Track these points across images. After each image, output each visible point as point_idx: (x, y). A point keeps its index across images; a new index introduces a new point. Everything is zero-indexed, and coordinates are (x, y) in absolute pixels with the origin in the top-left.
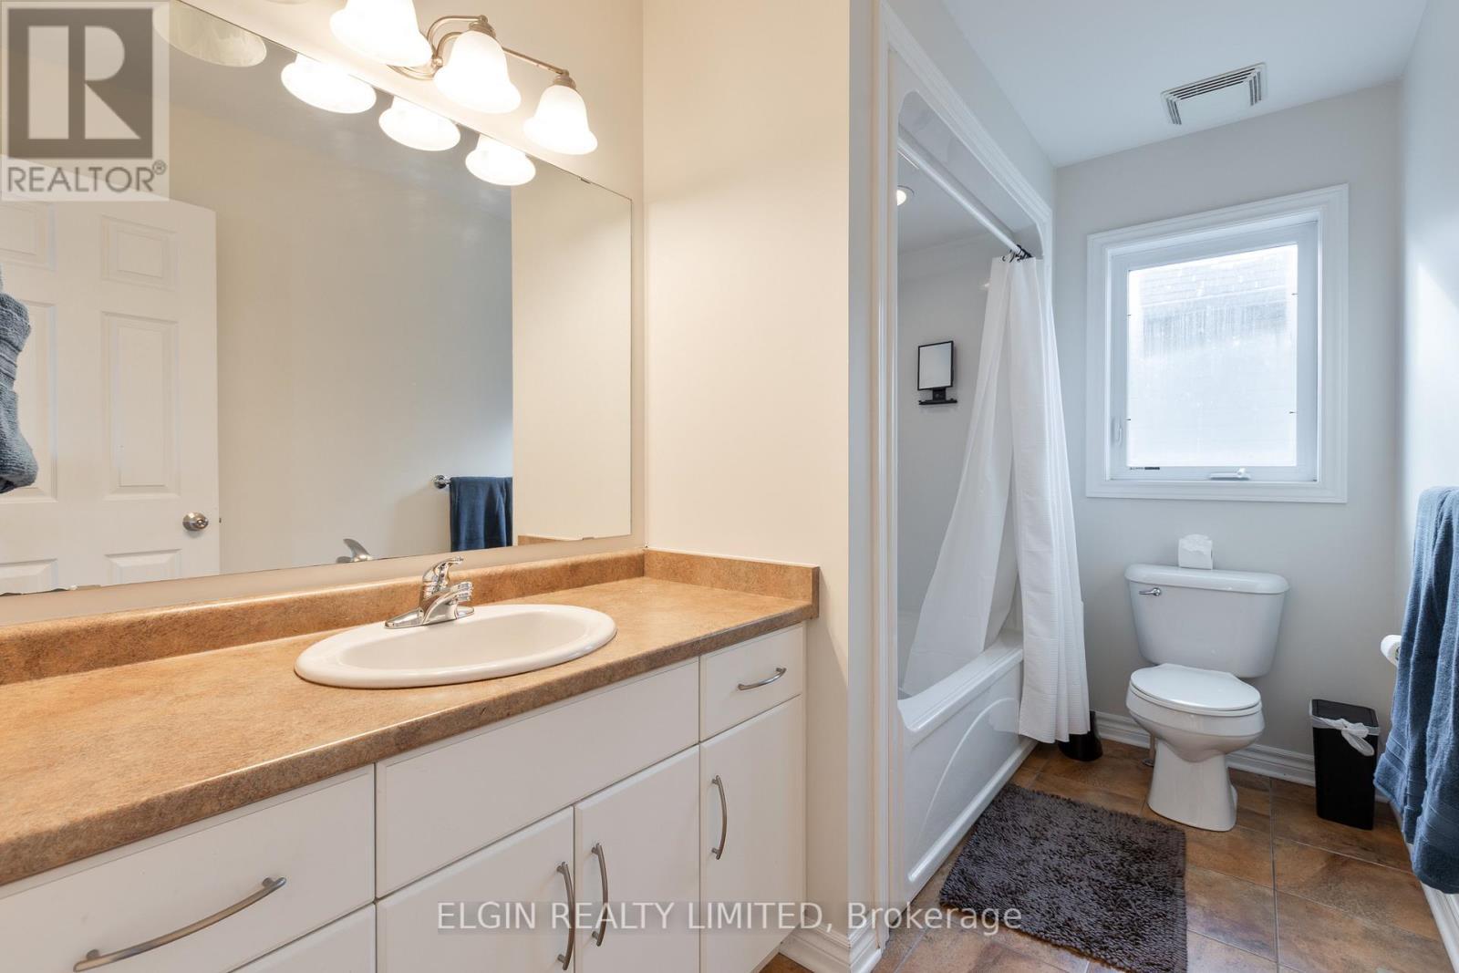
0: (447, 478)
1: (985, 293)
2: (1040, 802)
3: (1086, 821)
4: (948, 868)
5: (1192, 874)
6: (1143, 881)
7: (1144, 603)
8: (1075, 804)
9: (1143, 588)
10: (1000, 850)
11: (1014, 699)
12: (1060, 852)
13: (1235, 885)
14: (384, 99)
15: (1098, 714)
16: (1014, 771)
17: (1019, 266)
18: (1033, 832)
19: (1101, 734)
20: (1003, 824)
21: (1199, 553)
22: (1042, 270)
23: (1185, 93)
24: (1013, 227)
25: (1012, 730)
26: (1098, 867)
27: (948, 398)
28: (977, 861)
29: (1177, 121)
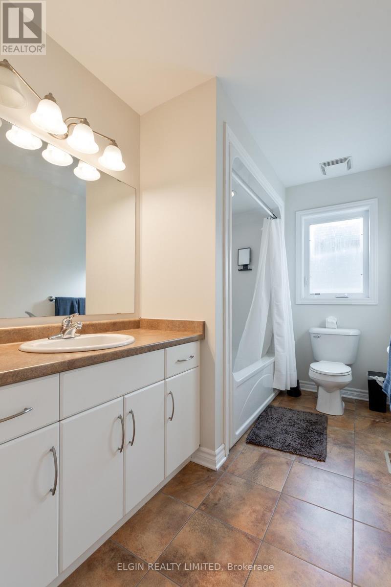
0: (54, 297)
1: (262, 231)
2: (280, 410)
3: (295, 415)
4: (249, 432)
5: (329, 429)
6: (314, 431)
7: (314, 340)
8: (292, 410)
9: (315, 335)
10: (267, 425)
11: (271, 375)
12: (287, 425)
13: (343, 431)
14: (45, 145)
15: (300, 381)
16: (272, 400)
17: (273, 221)
18: (278, 419)
19: (302, 388)
20: (268, 417)
21: (332, 323)
22: (281, 223)
23: (327, 164)
24: (271, 208)
25: (271, 387)
26: (299, 428)
27: (249, 269)
28: (259, 429)
29: (325, 174)
